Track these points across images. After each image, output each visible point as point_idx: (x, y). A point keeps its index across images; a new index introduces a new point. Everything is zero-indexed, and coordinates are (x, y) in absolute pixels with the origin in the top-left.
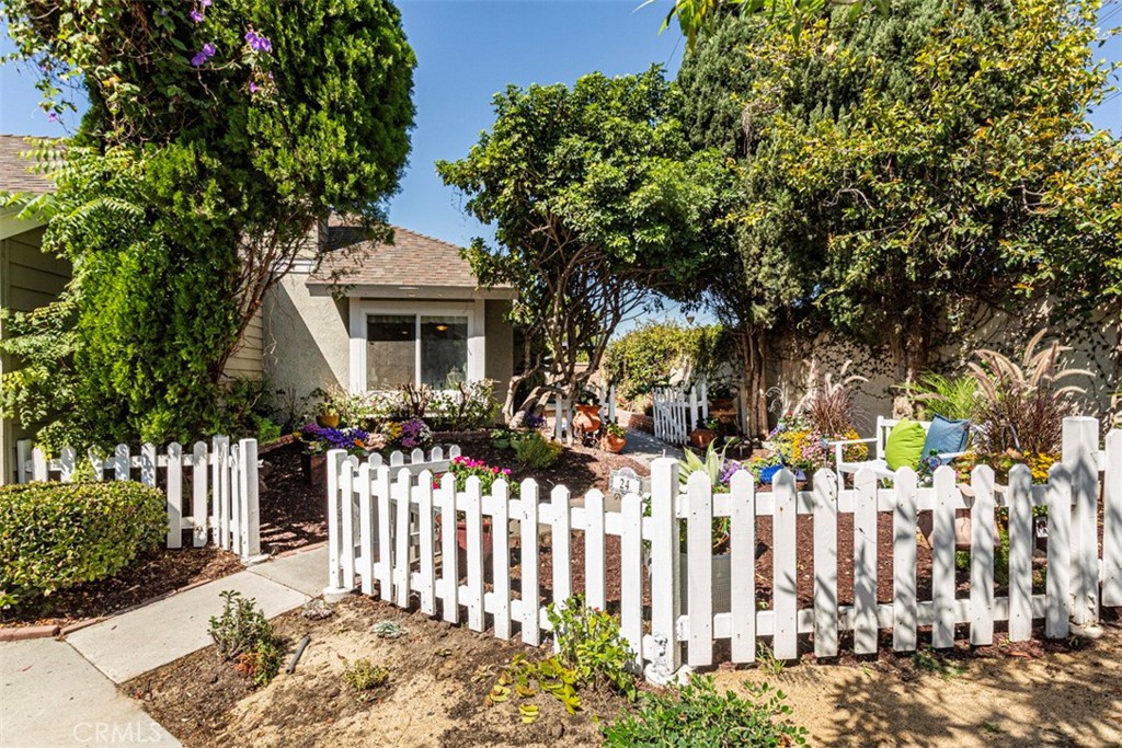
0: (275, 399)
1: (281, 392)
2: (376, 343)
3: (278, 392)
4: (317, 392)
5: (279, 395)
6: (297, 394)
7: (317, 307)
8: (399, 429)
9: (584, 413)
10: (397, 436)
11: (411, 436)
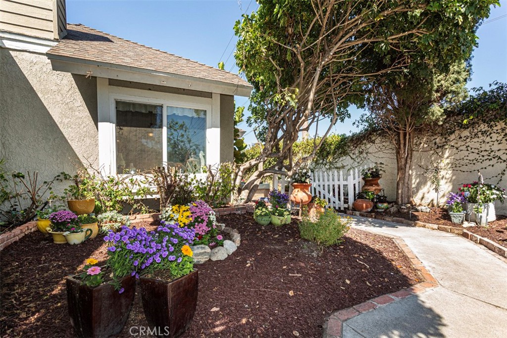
0: (12, 184)
1: (18, 176)
2: (125, 129)
3: (15, 176)
4: (62, 177)
5: (17, 180)
6: (39, 178)
7: (59, 91)
8: (188, 213)
9: (301, 190)
10: (187, 222)
11: (203, 220)
